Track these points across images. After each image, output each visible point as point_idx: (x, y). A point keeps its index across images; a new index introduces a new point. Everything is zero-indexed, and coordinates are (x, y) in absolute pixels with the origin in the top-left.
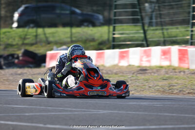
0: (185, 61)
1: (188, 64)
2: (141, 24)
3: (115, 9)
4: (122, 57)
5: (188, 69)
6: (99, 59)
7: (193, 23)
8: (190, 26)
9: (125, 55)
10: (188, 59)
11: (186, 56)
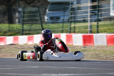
0: (70, 41)
1: (72, 43)
2: (40, 22)
3: (24, 14)
4: (29, 39)
5: (72, 45)
6: (15, 41)
7: (71, 21)
8: (70, 22)
9: (31, 38)
10: (72, 40)
11: (71, 39)
